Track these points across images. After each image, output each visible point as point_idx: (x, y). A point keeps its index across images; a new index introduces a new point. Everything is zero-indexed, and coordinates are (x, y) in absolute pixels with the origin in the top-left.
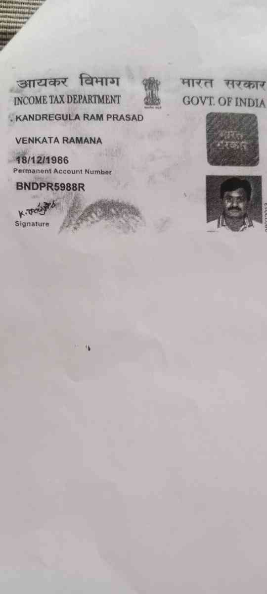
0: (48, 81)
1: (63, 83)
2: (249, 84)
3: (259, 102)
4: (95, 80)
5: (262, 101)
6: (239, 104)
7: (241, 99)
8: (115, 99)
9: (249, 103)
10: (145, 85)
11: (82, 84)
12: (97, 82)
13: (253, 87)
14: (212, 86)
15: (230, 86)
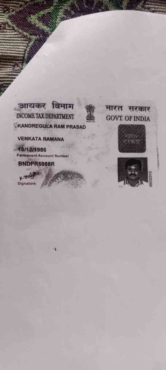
0: (35, 105)
1: (44, 106)
2: (141, 109)
3: (147, 118)
4: (60, 105)
5: (148, 118)
6: (136, 119)
7: (137, 117)
8: (71, 116)
9: (141, 119)
10: (87, 109)
11: (53, 108)
12: (61, 106)
13: (144, 110)
14: (122, 110)
15: (132, 110)
